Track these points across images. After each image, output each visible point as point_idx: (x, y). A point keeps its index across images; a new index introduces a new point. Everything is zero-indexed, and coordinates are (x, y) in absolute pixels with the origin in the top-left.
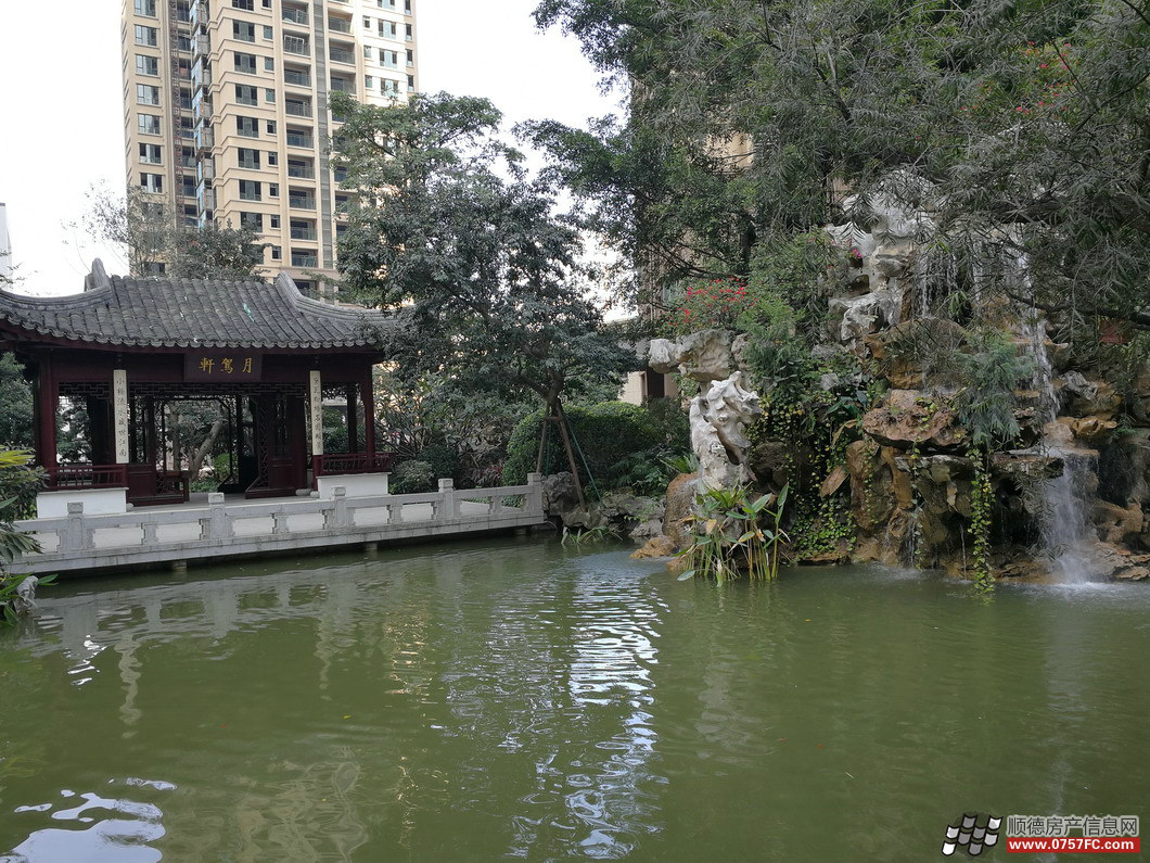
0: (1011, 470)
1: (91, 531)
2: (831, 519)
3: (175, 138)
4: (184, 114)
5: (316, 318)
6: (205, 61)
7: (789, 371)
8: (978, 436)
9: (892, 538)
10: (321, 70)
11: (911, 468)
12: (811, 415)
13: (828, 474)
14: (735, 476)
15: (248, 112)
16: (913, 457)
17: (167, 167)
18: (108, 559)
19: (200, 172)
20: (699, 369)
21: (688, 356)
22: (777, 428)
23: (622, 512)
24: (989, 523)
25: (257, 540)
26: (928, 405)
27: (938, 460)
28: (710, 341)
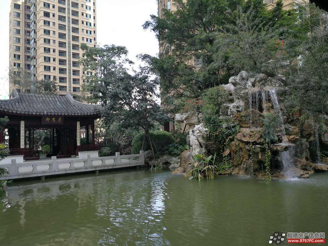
0: (275, 149)
1: (18, 168)
2: (226, 163)
3: (25, 53)
4: (28, 46)
5: (78, 107)
6: (35, 31)
7: (215, 123)
8: (267, 140)
9: (243, 167)
10: (69, 35)
11: (250, 149)
12: (220, 135)
13: (225, 150)
14: (202, 151)
15: (47, 46)
16: (251, 146)
17: (22, 61)
18: (23, 176)
19: (32, 63)
20: (190, 122)
21: (186, 119)
22: (211, 138)
23: (166, 161)
24: (270, 163)
25: (66, 170)
26: (254, 132)
27: (257, 147)
28: (193, 115)
